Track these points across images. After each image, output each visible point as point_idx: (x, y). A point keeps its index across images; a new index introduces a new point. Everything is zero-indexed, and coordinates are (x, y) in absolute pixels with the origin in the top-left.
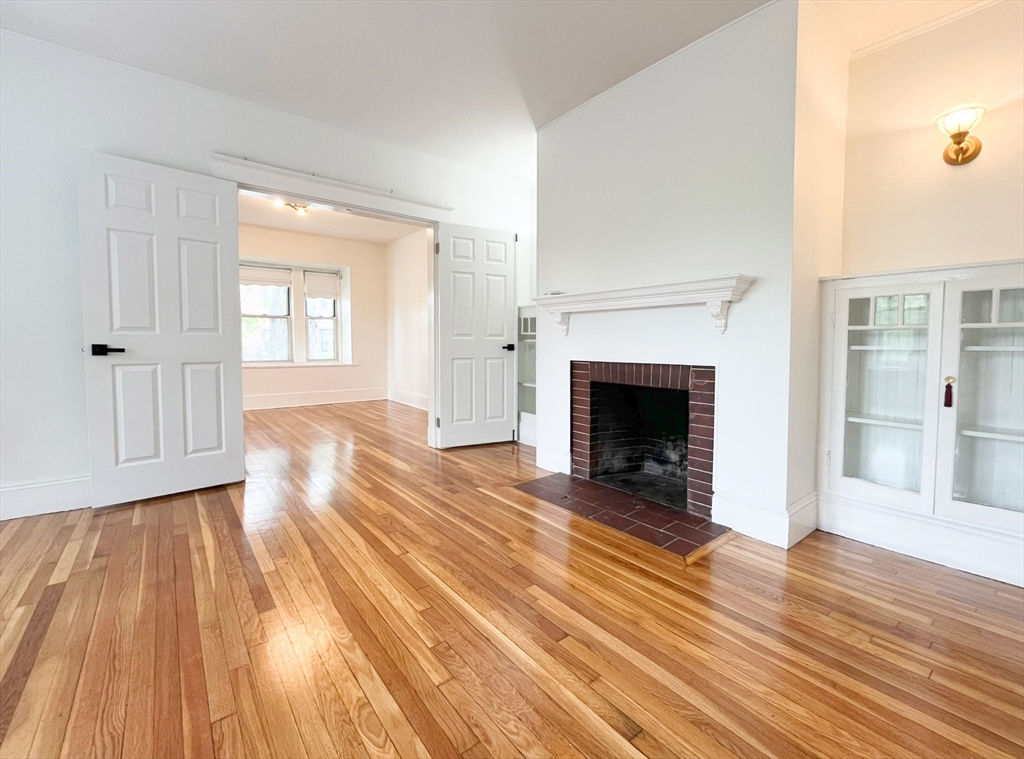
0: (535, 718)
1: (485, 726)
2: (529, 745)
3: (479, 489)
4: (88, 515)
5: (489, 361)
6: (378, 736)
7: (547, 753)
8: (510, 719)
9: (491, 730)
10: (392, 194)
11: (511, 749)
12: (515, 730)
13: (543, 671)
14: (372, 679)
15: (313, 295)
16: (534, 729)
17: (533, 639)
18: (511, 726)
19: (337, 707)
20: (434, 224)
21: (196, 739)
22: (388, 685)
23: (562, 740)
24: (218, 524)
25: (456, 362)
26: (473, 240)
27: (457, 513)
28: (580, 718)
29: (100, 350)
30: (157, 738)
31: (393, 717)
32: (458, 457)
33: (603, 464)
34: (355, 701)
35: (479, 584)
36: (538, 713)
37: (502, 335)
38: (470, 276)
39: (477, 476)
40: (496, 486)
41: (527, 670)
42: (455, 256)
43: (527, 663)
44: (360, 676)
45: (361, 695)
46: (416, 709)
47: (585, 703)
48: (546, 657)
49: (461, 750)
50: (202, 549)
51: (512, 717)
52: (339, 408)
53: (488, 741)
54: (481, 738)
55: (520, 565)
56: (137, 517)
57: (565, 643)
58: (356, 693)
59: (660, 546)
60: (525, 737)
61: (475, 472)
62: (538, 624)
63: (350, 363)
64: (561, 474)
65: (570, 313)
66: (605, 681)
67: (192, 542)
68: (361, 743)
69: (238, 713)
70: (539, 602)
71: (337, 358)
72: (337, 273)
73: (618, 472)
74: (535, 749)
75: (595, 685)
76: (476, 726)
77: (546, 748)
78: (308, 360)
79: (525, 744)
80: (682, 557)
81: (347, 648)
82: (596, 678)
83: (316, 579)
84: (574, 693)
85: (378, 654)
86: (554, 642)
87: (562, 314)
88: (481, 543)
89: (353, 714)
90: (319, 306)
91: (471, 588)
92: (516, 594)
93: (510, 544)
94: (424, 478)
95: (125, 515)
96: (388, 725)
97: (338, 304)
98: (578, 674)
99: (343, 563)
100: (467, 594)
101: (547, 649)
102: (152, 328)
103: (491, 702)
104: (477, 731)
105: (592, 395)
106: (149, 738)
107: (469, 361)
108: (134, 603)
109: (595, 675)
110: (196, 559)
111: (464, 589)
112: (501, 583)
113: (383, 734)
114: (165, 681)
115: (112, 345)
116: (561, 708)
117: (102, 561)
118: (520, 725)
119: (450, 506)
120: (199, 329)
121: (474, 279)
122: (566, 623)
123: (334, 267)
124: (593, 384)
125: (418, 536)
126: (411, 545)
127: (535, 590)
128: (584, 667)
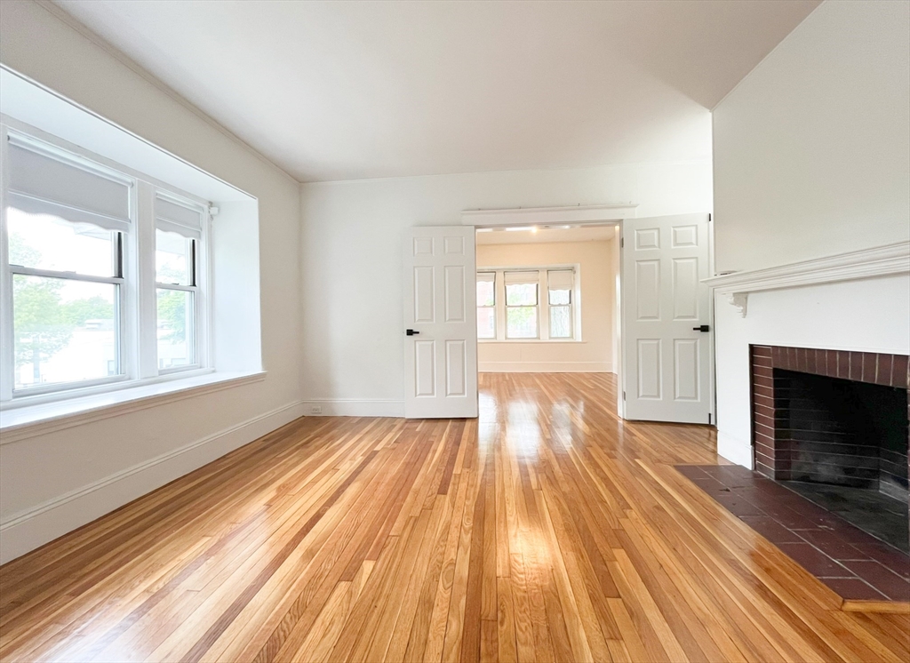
0: (544, 633)
1: (507, 615)
2: (525, 644)
3: (637, 460)
4: (403, 421)
5: (677, 343)
6: (448, 583)
7: (534, 656)
8: (525, 621)
9: (509, 620)
10: (579, 207)
11: (513, 637)
12: (524, 629)
13: (576, 609)
14: (466, 553)
15: (554, 288)
16: (537, 637)
17: (587, 585)
18: (523, 625)
19: (439, 558)
20: (620, 222)
21: (380, 538)
22: (471, 561)
23: (551, 656)
24: (450, 440)
25: (641, 342)
26: (658, 229)
27: (602, 474)
28: (577, 652)
29: (410, 333)
30: (369, 531)
31: (461, 578)
32: (639, 430)
33: (799, 468)
34: (450, 558)
35: (576, 529)
36: (548, 630)
37: (694, 317)
38: (656, 263)
39: (645, 450)
40: (655, 462)
41: (564, 601)
42: (640, 247)
43: (568, 597)
44: (461, 548)
45: (455, 558)
46: (476, 582)
47: (591, 648)
48: (586, 602)
49: (483, 618)
50: (435, 451)
51: (528, 621)
52: (568, 376)
53: (502, 623)
54: (499, 619)
55: (624, 530)
56: (420, 427)
57: (612, 603)
58: (453, 556)
59: (816, 575)
60: (527, 637)
61: (645, 445)
62: (600, 577)
63: (580, 340)
64: (741, 467)
65: (748, 293)
66: (623, 645)
67: (433, 446)
68: (438, 581)
69: (400, 536)
70: (617, 563)
71: (572, 337)
72: (572, 269)
73: (825, 483)
74: (528, 648)
75: (610, 643)
76: (502, 611)
77: (536, 652)
78: (550, 338)
79: (523, 641)
80: (841, 599)
81: (465, 530)
82: (617, 639)
83: (476, 487)
84: (588, 637)
85: (478, 542)
86: (602, 595)
87: (734, 294)
88: (603, 502)
89: (444, 565)
90: (559, 296)
91: (568, 530)
92: (601, 549)
93: (628, 512)
94: (595, 440)
95: (414, 425)
96: (456, 580)
97: (573, 292)
98: (604, 628)
99: (497, 483)
100: (562, 533)
101: (592, 597)
102: (432, 320)
103: (522, 604)
104: (500, 615)
105: (776, 384)
106: (367, 529)
107: (656, 342)
108: (395, 469)
109: (618, 636)
110: (430, 455)
111: (561, 529)
112: (595, 536)
113: (451, 583)
114: (385, 510)
115: (415, 330)
116: (568, 638)
117: (396, 445)
118: (530, 629)
119: (599, 467)
120: (455, 320)
121: (659, 265)
122: (627, 589)
123: (569, 265)
124: (776, 372)
125: (557, 481)
126: (548, 486)
127: (620, 554)
128: (614, 627)
